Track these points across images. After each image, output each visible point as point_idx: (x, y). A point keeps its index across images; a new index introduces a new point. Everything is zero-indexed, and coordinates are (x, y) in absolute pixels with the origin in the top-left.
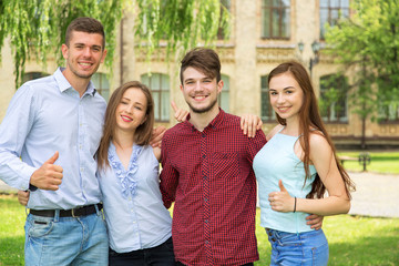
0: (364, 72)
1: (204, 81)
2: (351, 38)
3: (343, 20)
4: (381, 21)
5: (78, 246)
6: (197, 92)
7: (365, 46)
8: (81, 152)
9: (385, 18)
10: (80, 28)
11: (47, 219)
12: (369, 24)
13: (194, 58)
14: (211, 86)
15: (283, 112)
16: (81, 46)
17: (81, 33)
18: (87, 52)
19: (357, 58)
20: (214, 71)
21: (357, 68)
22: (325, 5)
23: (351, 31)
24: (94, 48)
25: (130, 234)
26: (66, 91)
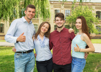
0: (73, 25)
1: (61, 20)
2: (71, 18)
3: (69, 15)
4: (76, 15)
5: (28, 60)
6: (59, 23)
7: (73, 20)
8: (29, 37)
9: (77, 15)
10: (30, 7)
11: (20, 54)
12: (74, 16)
13: (58, 15)
14: (62, 22)
15: (78, 28)
16: (30, 11)
17: (30, 8)
18: (31, 13)
19: (72, 22)
20: (63, 18)
21: (72, 24)
22: (66, 12)
23: (71, 17)
24: (33, 12)
25: (42, 57)
26: (25, 22)
